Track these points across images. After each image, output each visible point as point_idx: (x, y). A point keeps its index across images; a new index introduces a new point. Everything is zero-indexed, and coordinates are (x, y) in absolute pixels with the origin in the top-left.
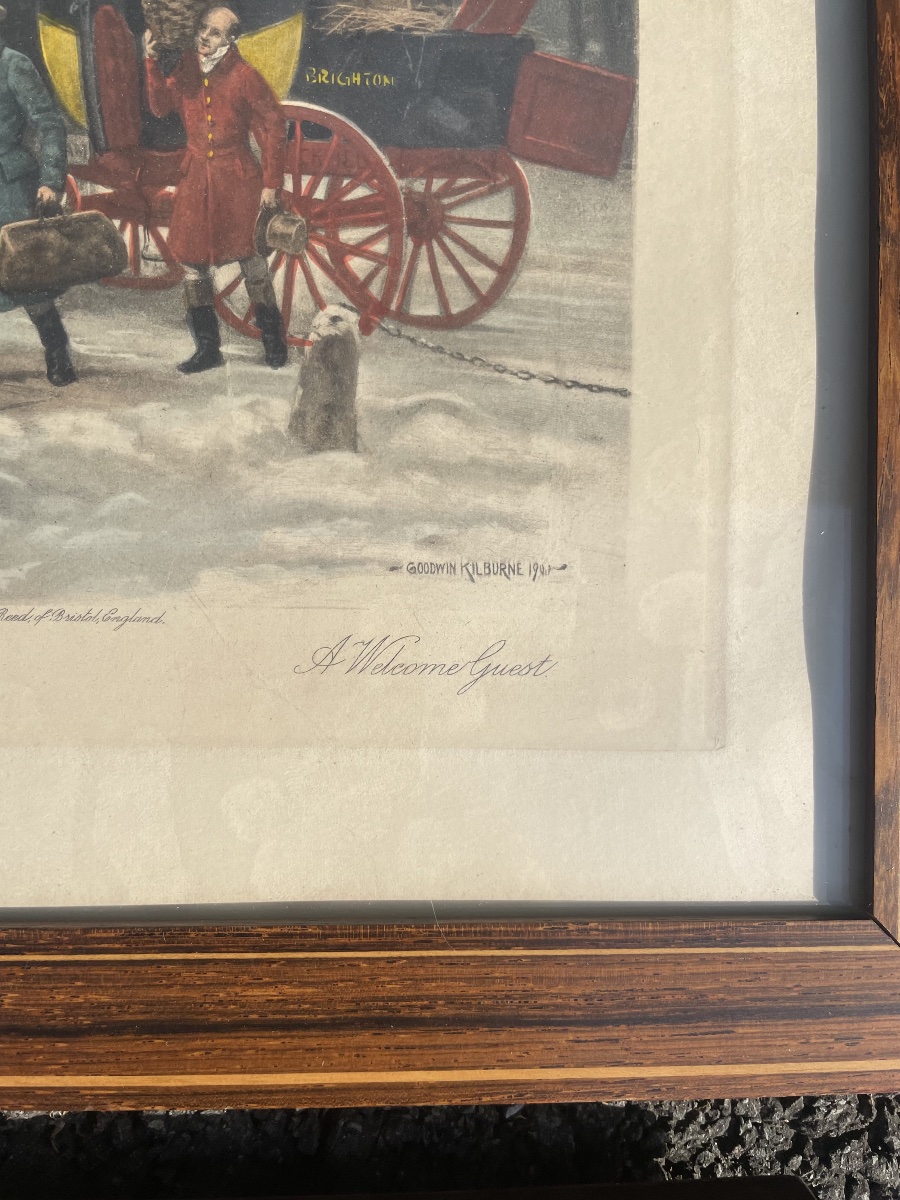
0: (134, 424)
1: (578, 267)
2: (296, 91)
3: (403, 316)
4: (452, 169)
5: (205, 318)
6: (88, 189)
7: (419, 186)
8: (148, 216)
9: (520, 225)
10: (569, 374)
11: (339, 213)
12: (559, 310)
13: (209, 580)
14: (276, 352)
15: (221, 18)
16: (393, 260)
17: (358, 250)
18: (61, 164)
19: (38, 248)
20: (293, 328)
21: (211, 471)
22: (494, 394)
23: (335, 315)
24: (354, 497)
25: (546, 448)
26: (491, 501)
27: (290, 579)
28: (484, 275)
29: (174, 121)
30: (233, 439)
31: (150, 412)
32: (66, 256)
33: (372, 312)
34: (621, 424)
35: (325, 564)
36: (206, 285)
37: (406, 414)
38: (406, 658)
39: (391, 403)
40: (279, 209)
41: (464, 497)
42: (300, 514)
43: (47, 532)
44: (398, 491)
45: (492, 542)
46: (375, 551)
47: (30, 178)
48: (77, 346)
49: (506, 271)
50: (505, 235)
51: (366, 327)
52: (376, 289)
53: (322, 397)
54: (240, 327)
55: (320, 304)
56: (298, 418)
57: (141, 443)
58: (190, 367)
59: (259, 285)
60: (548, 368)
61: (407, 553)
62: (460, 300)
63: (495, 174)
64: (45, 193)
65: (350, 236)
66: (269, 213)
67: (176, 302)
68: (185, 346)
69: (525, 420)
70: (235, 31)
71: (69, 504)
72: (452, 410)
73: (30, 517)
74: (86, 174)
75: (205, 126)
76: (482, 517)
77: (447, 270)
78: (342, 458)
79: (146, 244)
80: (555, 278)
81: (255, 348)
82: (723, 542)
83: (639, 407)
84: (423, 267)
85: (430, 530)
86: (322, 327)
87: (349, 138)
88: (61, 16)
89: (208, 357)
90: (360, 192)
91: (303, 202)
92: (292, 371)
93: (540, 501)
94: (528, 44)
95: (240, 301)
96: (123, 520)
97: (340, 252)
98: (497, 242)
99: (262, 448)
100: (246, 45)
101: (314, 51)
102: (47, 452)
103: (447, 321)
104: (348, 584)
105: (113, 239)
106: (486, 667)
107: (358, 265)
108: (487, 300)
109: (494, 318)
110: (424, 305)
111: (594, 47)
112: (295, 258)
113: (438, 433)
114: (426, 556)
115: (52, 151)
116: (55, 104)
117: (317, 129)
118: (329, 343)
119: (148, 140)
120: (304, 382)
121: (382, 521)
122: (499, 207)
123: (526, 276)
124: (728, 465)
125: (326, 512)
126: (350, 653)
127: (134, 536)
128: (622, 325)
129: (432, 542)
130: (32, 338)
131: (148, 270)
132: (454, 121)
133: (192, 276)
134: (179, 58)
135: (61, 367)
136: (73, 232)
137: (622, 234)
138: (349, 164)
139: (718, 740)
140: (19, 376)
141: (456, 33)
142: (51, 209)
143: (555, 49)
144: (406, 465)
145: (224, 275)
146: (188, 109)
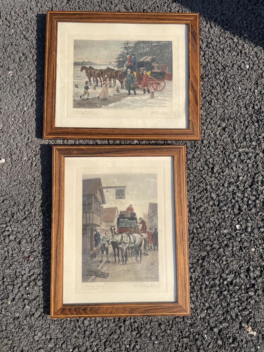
0: (140, 97)
1: (169, 87)
2: (150, 76)
3: (157, 90)
4: (160, 81)
5: (144, 91)
6: (137, 83)
7: (158, 82)
8: (140, 84)
9: (165, 84)
10: (168, 94)
11: (153, 84)
12: (168, 89)
13: (145, 108)
14: (149, 93)
15: (145, 71)
16: (157, 86)
17: (154, 86)
18: (135, 81)
19: (134, 86)
20: (150, 91)
21: (145, 100)
22: (163, 95)
23: (152, 90)
24: (154, 102)
25: (167, 98)
26: (163, 102)
27: (150, 107)
28: (163, 87)
29: (142, 78)
30: (146, 98)
31: (141, 97)
32: (135, 87)
33: (155, 90)
34: (172, 97)
35: (152, 106)
36: (144, 88)
37: (158, 96)
38: (158, 113)
39: (156, 96)
40: (149, 83)
41: (161, 102)
42: (151, 103)
43: (135, 104)
44: (157, 101)
45: (163, 105)
46: (156, 105)
47: (133, 82)
48: (136, 93)
49: (164, 87)
50: (164, 85)
51: (155, 91)
52: (155, 88)
53: (152, 95)
54: (147, 91)
55: (152, 89)
56: (150, 97)
57: (140, 99)
58: (143, 94)
59: (148, 88)
60: (167, 93)
61: (158, 106)
62: (161, 89)
63: (163, 81)
64: (134, 83)
65: (154, 85)
66: (148, 84)
67: (143, 89)
68: (143, 92)
69: (165, 97)
70: (146, 72)
71: (136, 102)
72: (161, 96)
73: (133, 103)
74: (136, 81)
75: (144, 78)
76: (163, 103)
77: (160, 87)
78: (153, 99)
79: (140, 86)
80: (167, 87)
81: (148, 92)
82: (179, 105)
83: (173, 95)
84: (159, 87)
85: (159, 104)
86: (152, 91)
87: (153, 79)
88: (135, 71)
89: (145, 93)
90: (154, 82)
91: (151, 83)
92: (150, 94)
93: (167, 102)
94: (165, 72)
95: (147, 89)
96: (139, 103)
97: (153, 86)
98: (163, 85)
99: (148, 99)
100: (147, 73)
101: (151, 73)
102: (135, 99)
103: (160, 90)
104: (154, 108)
105: (138, 86)
106: (163, 113)
107: (154, 87)
108: (163, 89)
109: (163, 90)
110: (159, 89)
111: (170, 72)
112: (150, 87)
113: (160, 98)
114: (159, 106)
115: (134, 80)
116: (135, 77)
117: (151, 78)
118: (152, 92)
119: (140, 79)
120: (151, 94)
121: (156, 103)
122: (164, 83)
123: (165, 87)
124: (179, 99)
125: (152, 103)
126: (154, 112)
127: (140, 105)
128: (172, 90)
129: (159, 105)
130: (133, 92)
131: (141, 88)
132: (160, 77)
133: (143, 88)
134: (143, 74)
135: (135, 94)
136: (136, 85)
137: (172, 84)
138: (154, 80)
139: (179, 118)
140: (133, 94)
141: (160, 72)
142: (134, 84)
143: (167, 72)
144: (157, 100)
145: (145, 88)
146: (143, 77)
